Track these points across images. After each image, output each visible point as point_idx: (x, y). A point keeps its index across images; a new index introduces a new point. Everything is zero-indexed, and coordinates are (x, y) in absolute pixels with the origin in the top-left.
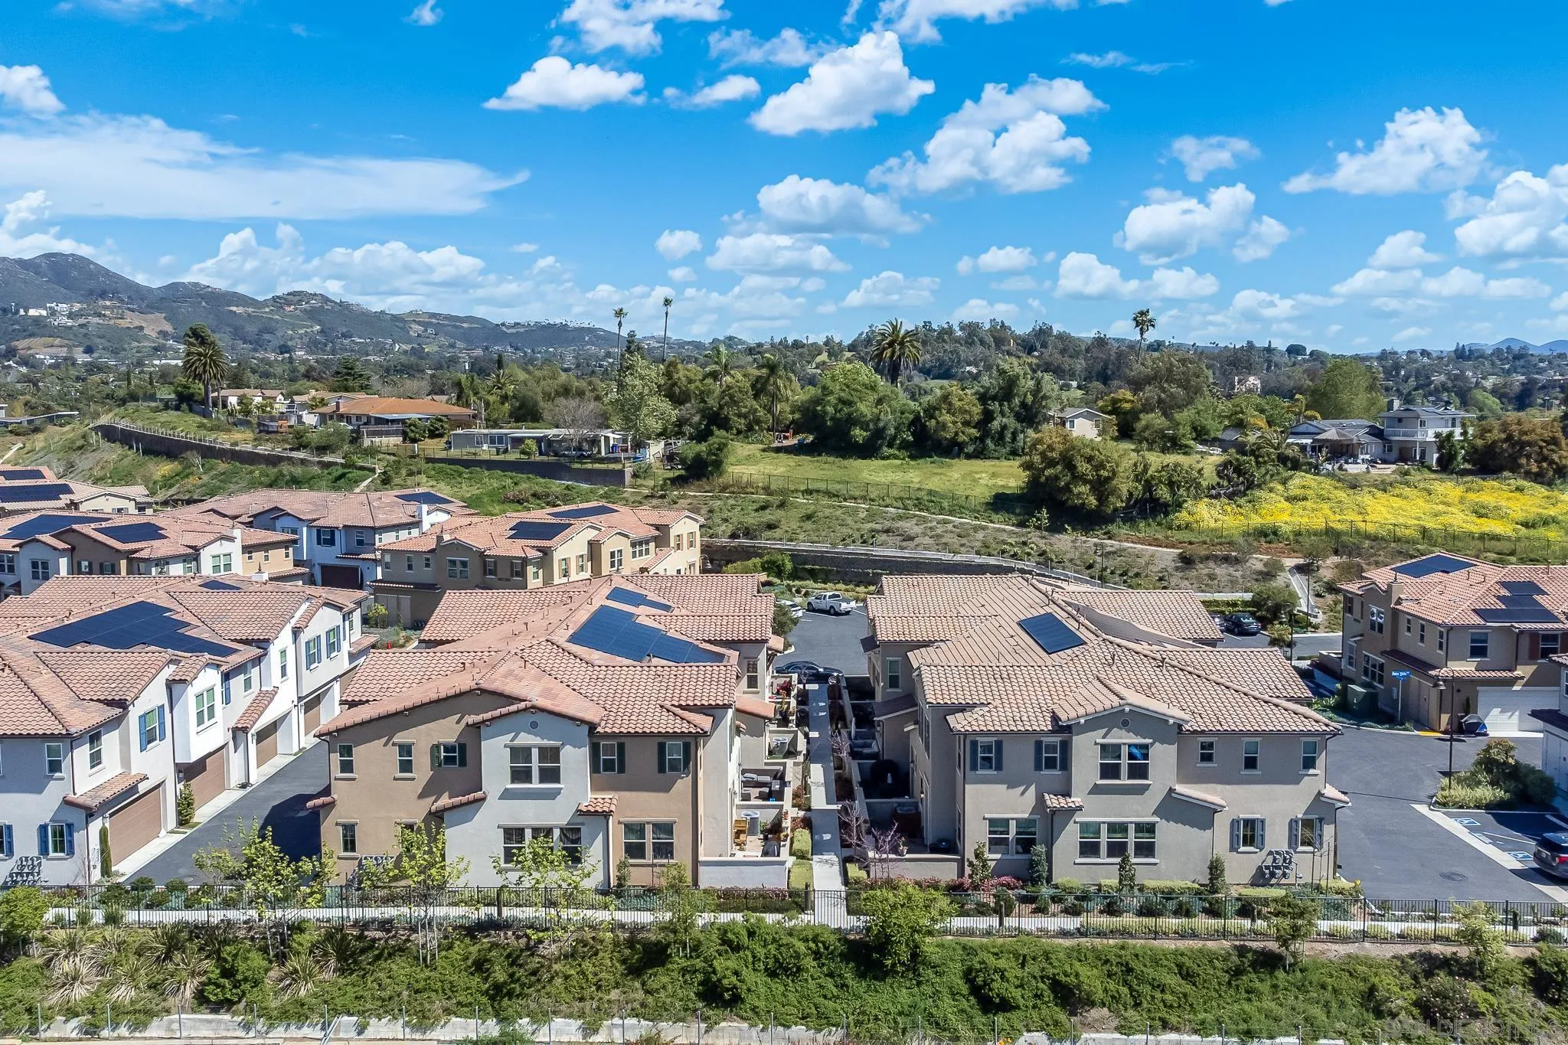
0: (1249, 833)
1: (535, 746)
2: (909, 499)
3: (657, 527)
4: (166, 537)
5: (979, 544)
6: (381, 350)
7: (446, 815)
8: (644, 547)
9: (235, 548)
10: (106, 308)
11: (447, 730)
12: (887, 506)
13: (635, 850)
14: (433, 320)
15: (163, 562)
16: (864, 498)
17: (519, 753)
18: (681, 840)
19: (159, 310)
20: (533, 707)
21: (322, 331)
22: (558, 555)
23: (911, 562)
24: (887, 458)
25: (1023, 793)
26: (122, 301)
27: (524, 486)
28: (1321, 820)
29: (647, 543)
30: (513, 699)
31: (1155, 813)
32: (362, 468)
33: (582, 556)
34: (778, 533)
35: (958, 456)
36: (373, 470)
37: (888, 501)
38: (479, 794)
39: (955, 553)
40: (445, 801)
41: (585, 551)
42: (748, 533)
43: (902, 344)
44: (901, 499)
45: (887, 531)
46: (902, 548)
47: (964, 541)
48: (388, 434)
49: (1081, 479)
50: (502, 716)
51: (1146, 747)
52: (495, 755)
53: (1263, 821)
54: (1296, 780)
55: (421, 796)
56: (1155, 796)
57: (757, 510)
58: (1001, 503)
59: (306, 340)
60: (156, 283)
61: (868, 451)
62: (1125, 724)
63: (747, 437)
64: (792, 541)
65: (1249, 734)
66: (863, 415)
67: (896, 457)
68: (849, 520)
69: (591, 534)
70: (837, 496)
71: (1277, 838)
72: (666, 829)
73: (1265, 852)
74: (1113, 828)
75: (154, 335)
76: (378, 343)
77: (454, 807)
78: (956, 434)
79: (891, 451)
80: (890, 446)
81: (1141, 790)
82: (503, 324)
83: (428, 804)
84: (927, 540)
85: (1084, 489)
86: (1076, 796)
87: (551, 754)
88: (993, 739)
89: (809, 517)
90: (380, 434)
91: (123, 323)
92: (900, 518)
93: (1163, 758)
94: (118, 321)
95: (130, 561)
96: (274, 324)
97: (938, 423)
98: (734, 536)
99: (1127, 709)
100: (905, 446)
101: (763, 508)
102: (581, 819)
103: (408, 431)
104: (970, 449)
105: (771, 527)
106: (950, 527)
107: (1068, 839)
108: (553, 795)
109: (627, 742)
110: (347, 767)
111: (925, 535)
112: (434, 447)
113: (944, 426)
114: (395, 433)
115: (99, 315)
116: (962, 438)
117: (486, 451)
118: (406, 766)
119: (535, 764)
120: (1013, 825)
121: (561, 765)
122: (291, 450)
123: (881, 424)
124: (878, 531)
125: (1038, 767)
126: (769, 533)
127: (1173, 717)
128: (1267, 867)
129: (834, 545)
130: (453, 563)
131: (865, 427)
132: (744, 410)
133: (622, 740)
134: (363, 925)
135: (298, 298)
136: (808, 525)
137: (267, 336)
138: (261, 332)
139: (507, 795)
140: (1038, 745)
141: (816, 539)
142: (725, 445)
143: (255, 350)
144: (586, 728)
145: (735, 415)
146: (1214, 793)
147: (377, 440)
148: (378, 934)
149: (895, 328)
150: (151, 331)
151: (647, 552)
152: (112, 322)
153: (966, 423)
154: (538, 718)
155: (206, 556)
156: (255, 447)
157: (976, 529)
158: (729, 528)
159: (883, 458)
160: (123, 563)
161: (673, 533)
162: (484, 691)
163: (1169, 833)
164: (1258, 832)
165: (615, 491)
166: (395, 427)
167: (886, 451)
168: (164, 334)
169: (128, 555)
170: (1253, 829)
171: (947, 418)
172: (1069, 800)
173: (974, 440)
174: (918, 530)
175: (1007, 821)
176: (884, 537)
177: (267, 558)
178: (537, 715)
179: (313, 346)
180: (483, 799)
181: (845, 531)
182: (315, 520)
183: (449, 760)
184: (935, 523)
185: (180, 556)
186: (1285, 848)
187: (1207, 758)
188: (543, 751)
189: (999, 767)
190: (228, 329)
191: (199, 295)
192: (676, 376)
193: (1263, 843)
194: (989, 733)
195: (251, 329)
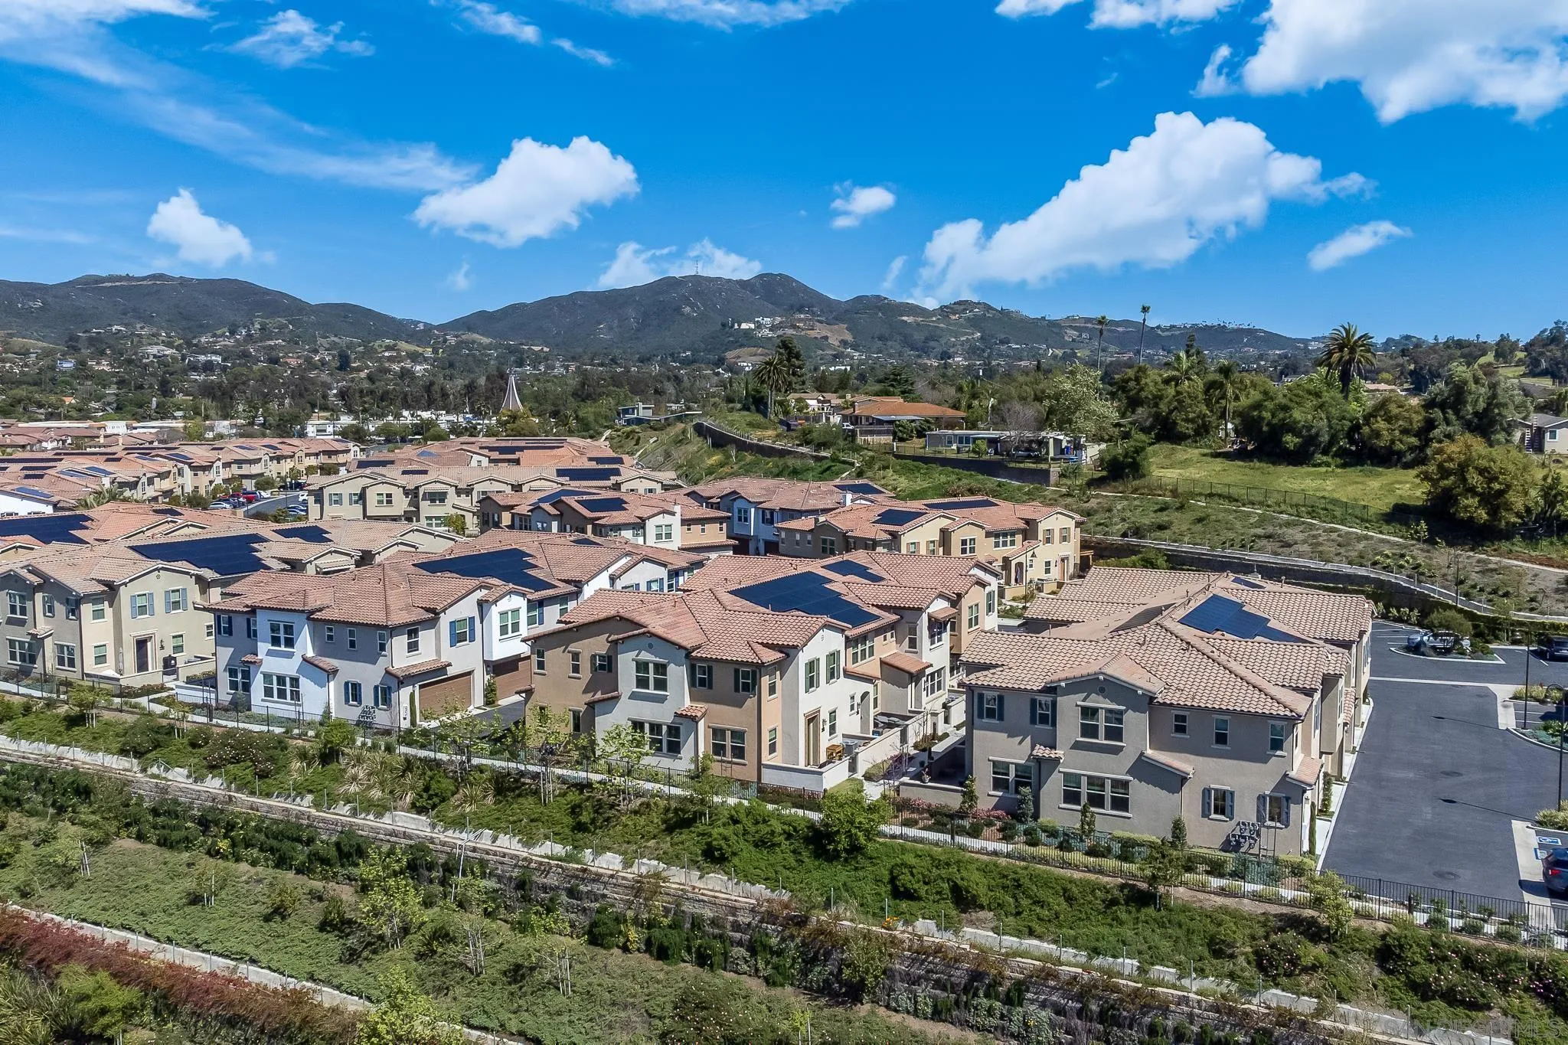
0: (1220, 803)
1: (651, 662)
2: (1304, 506)
3: (1027, 522)
4: (626, 509)
5: (1354, 554)
6: (1035, 356)
7: (597, 706)
8: (1009, 538)
9: (675, 521)
10: (800, 320)
11: (598, 645)
12: (1281, 513)
13: (719, 749)
14: (1089, 325)
15: (618, 528)
16: (1261, 504)
17: (642, 666)
18: (749, 745)
19: (843, 321)
20: (649, 632)
21: (982, 338)
22: (905, 540)
23: (1281, 569)
24: (1319, 465)
25: (1020, 743)
26: (814, 314)
27: (964, 481)
28: (1288, 799)
29: (1013, 534)
30: (639, 626)
31: (1129, 772)
32: (844, 462)
33: (933, 542)
34: (1167, 534)
35: (1396, 465)
36: (852, 464)
37: (1283, 507)
38: (614, 694)
39: (1328, 561)
40: (599, 695)
41: (936, 537)
42: (1138, 532)
43: (1352, 351)
44: (1297, 505)
45: (1268, 537)
46: (1276, 554)
47: (1342, 550)
48: (879, 433)
49: (1472, 491)
50: (629, 637)
51: (1121, 713)
52: (626, 663)
53: (1232, 793)
54: (1265, 760)
55: (585, 692)
56: (1128, 759)
57: (1156, 512)
58: (1400, 515)
59: (966, 347)
60: (845, 297)
61: (1299, 457)
62: (1102, 691)
63: (1196, 442)
64: (1176, 542)
65: (1220, 711)
66: (1296, 422)
67: (1328, 465)
68: (1238, 525)
69: (944, 523)
70: (1237, 501)
71: (1246, 811)
72: (738, 735)
73: (1234, 823)
74: (1092, 781)
75: (837, 343)
76: (1033, 348)
77: (604, 700)
78: (1393, 442)
79: (1325, 458)
80: (1325, 452)
81: (1117, 750)
82: (1158, 327)
83: (588, 697)
84: (1306, 548)
85: (1472, 501)
86: (1061, 749)
87: (661, 669)
88: (996, 694)
89: (1200, 520)
90: (872, 433)
91: (812, 334)
92: (1288, 524)
93: (1136, 724)
94: (809, 332)
95: (595, 526)
96: (938, 332)
97: (1372, 431)
98: (1124, 535)
99: (1101, 677)
100: (1342, 453)
101: (1162, 510)
102: (678, 720)
103: (899, 431)
104: (1409, 457)
105: (1161, 527)
106: (1334, 535)
107: (1053, 788)
108: (662, 700)
109: (713, 664)
110: (541, 665)
111: (1305, 542)
112: (915, 446)
113: (1377, 434)
114: (887, 433)
115: (794, 327)
116: (1399, 446)
117: (951, 451)
118: (576, 669)
119: (651, 675)
120: (1012, 768)
121: (668, 677)
122: (798, 445)
123: (1313, 431)
124: (1259, 537)
125: (1033, 721)
126: (1158, 534)
127: (1141, 688)
128: (1234, 836)
129: (1213, 548)
130: (824, 541)
131: (1297, 434)
132: (1191, 415)
133: (710, 664)
134: (522, 774)
135: (962, 307)
136: (1199, 527)
137: (932, 344)
138: (927, 340)
139: (634, 696)
140: (1033, 702)
141: (1199, 541)
142: (1143, 449)
143: (919, 356)
144: (684, 653)
145: (1182, 420)
146: (1187, 761)
147: (869, 438)
148: (528, 781)
149: (1348, 332)
150: (834, 341)
151: (1013, 543)
152: (803, 333)
153: (1405, 432)
154: (653, 640)
155: (651, 526)
156: (774, 442)
157: (1359, 538)
158: (1121, 527)
159: (1315, 466)
160: (589, 527)
161: (1042, 527)
162: (622, 618)
163: (1141, 792)
164: (1228, 802)
165: (1037, 489)
166: (886, 427)
167: (1319, 458)
168: (844, 343)
169: (592, 520)
170: (1224, 800)
171: (1381, 424)
172: (1053, 752)
173: (1412, 449)
174: (1299, 537)
175: (1008, 764)
176: (1264, 542)
177: (703, 530)
178: (654, 640)
179: (972, 351)
180: (617, 698)
181: (1231, 535)
182: (761, 503)
183: (602, 667)
184: (1320, 532)
185: (629, 524)
186: (1254, 820)
187: (1180, 729)
188: (657, 666)
189: (1001, 718)
190: (899, 337)
191: (877, 307)
192: (1143, 381)
193: (1232, 813)
194: (994, 688)
195: (919, 337)
